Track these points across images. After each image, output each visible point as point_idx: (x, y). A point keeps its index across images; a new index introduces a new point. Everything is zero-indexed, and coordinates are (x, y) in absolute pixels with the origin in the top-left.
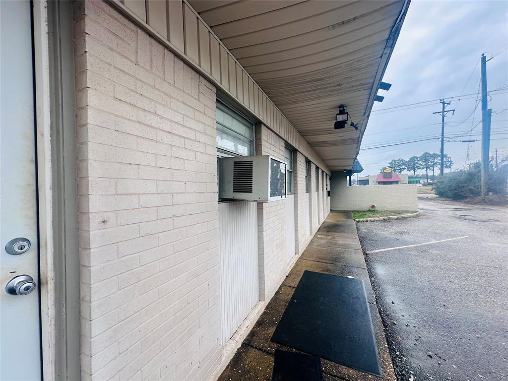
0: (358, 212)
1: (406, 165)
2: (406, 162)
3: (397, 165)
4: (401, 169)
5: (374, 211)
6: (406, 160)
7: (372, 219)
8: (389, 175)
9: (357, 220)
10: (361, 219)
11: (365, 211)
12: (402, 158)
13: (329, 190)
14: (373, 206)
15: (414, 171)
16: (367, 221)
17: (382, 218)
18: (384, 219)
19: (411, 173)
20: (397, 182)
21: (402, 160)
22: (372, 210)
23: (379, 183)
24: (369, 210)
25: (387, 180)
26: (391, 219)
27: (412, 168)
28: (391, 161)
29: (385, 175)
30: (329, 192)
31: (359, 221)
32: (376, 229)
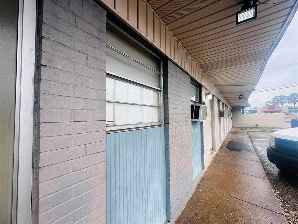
0: (248, 128)
1: (287, 100)
2: (287, 97)
3: (280, 100)
4: (282, 102)
5: (258, 127)
6: (287, 96)
7: (256, 131)
8: (273, 107)
9: (247, 131)
10: (249, 131)
11: (252, 128)
12: (283, 95)
13: (231, 116)
14: (257, 125)
15: (294, 103)
16: (253, 131)
17: (261, 130)
18: (263, 131)
19: (292, 105)
20: (279, 112)
21: (284, 96)
22: (257, 127)
23: (265, 112)
24: (255, 127)
25: (270, 110)
26: (267, 131)
27: (292, 101)
28: (274, 97)
29: (270, 107)
30: (231, 117)
31: (248, 131)
32: (257, 134)
